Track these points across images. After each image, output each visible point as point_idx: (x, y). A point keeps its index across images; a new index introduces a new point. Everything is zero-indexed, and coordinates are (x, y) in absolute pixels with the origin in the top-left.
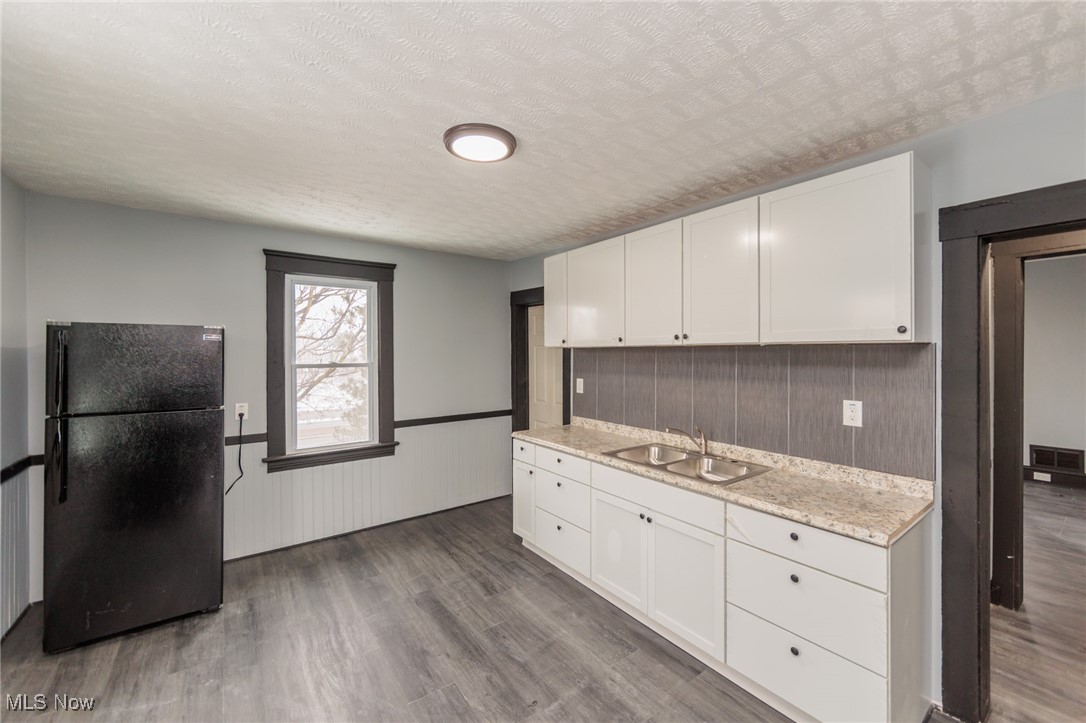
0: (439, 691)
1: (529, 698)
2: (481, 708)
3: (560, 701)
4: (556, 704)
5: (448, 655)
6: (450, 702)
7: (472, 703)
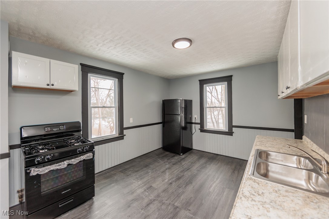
0: (182, 190)
1: (190, 208)
2: (181, 199)
3: (194, 216)
4: (192, 216)
5: (194, 187)
6: (180, 193)
7: (182, 197)
